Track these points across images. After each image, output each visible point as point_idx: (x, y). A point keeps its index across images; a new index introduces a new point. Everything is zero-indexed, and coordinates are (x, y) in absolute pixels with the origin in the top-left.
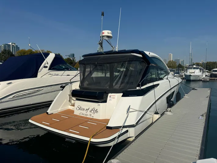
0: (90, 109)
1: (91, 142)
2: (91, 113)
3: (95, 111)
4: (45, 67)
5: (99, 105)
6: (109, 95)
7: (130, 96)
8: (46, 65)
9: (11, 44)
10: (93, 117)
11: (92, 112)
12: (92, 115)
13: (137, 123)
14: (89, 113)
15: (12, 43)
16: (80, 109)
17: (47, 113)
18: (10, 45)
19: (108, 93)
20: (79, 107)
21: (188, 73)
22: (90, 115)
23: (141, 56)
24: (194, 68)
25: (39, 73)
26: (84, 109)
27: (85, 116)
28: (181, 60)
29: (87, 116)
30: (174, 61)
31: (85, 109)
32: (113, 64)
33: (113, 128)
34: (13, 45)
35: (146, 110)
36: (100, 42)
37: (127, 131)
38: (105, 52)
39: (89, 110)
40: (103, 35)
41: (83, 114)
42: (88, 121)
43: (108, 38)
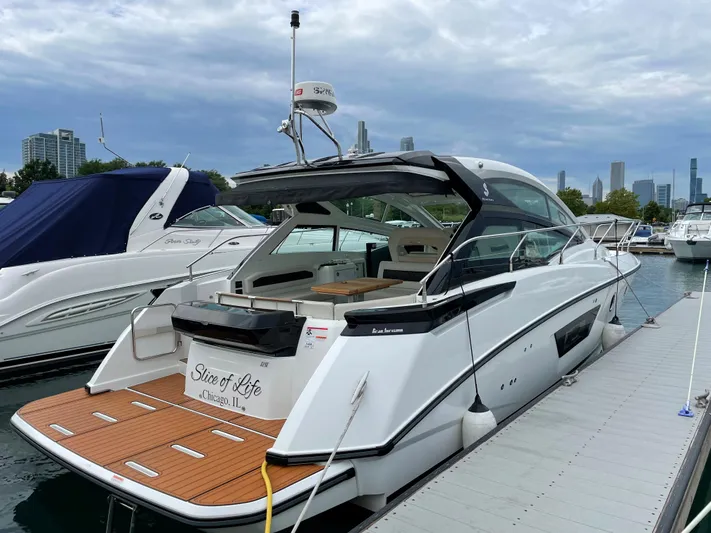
0: (235, 380)
2: (236, 394)
3: (251, 387)
4: (155, 217)
5: (266, 365)
6: (307, 324)
7: (374, 331)
8: (158, 210)
9: (57, 133)
10: (244, 409)
11: (242, 389)
12: (242, 402)
14: (229, 393)
15: (61, 131)
16: (204, 376)
17: (88, 389)
18: (55, 137)
19: (304, 319)
20: (200, 368)
22: (236, 401)
26: (215, 378)
27: (217, 405)
29: (225, 407)
31: (220, 379)
33: (290, 460)
34: (64, 138)
37: (350, 474)
39: (231, 384)
40: (298, 98)
41: (211, 397)
42: (217, 426)
43: (318, 109)
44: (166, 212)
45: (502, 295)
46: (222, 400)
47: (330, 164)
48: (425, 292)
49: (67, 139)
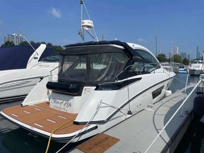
1: (52, 137)
2: (65, 107)
3: (69, 105)
4: (36, 58)
5: (73, 98)
6: (85, 87)
7: (103, 89)
8: (36, 56)
9: (14, 34)
10: (66, 111)
11: (66, 105)
12: (66, 109)
13: (108, 119)
14: (62, 106)
15: (16, 34)
16: (55, 102)
17: (22, 105)
18: (14, 36)
19: (84, 86)
20: (54, 99)
21: (192, 68)
22: (64, 109)
23: (121, 47)
24: (199, 63)
25: (28, 64)
26: (58, 102)
27: (59, 110)
28: (187, 54)
29: (61, 110)
30: (179, 55)
31: (60, 103)
32: (90, 55)
33: (80, 123)
34: (17, 36)
35: (119, 107)
36: (79, 31)
37: (96, 127)
38: (84, 43)
39: (63, 104)
40: (83, 24)
41: (57, 108)
42: (59, 115)
43: (89, 28)
44: (39, 57)
45: (138, 81)
46: (60, 108)
47: (92, 43)
48: (117, 79)
49: (18, 36)
